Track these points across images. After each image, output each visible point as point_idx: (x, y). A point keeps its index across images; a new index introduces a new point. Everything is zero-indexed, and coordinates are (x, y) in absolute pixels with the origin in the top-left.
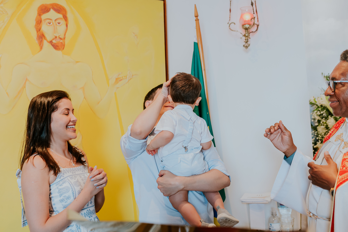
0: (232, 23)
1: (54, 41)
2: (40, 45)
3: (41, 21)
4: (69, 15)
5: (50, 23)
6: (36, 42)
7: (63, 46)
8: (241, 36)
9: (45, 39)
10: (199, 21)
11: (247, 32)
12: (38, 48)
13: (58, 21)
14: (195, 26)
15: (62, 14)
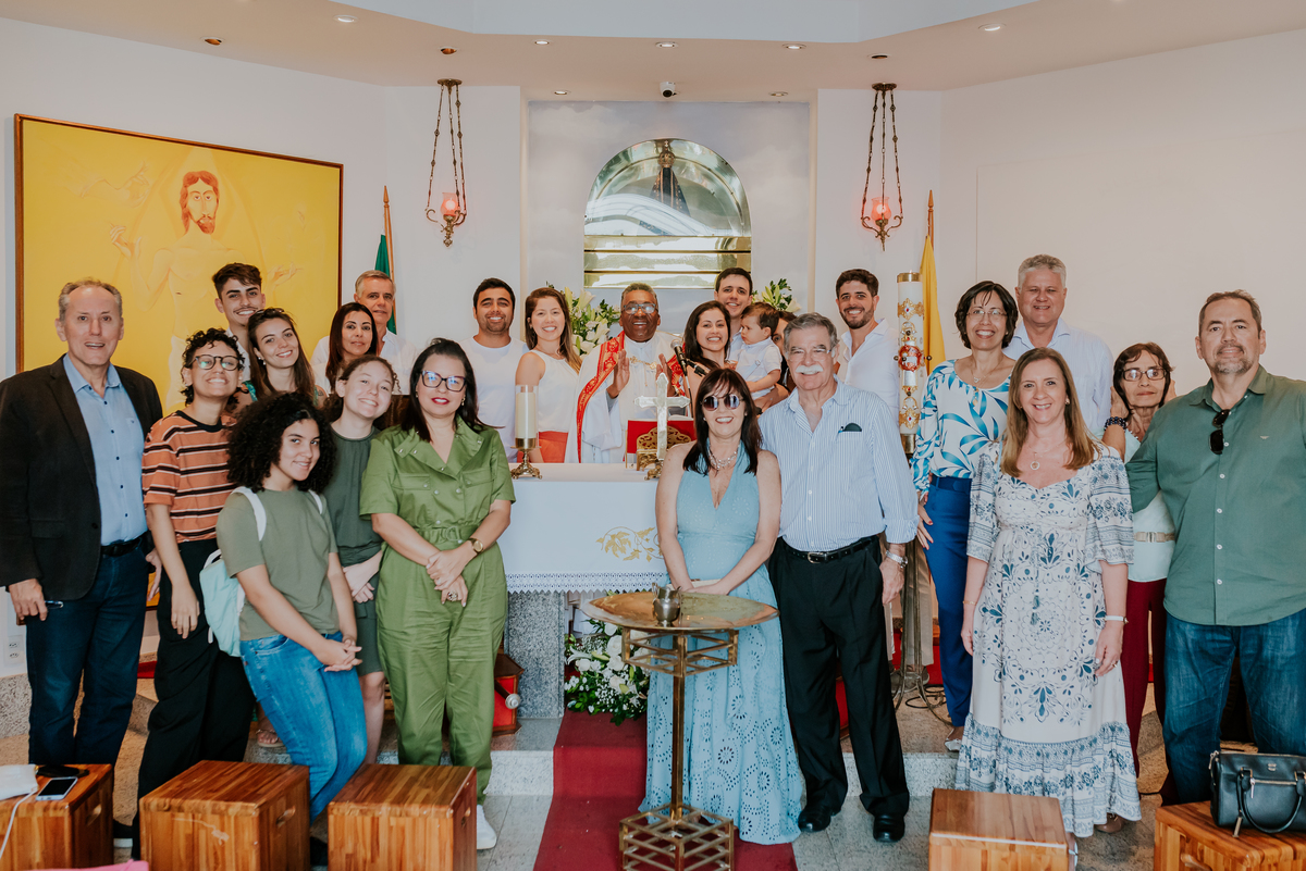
0: (431, 210)
1: (202, 221)
2: (185, 226)
3: (187, 195)
4: (220, 187)
5: (197, 197)
6: (180, 221)
7: (213, 227)
8: (442, 229)
9: (191, 218)
10: (389, 208)
11: (449, 224)
12: (183, 229)
13: (207, 195)
15: (211, 186)
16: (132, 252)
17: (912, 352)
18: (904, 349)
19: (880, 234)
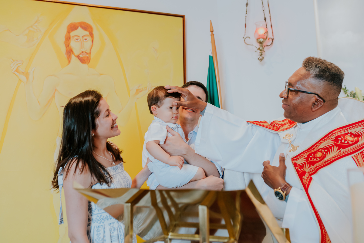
0: (247, 37)
1: (81, 56)
2: (68, 59)
3: (70, 38)
4: (95, 32)
5: (77, 40)
6: (65, 56)
7: (89, 59)
8: (256, 49)
9: (73, 54)
10: (215, 36)
11: (261, 46)
12: (67, 61)
13: (85, 38)
14: (211, 40)
15: (88, 31)
16: (27, 78)
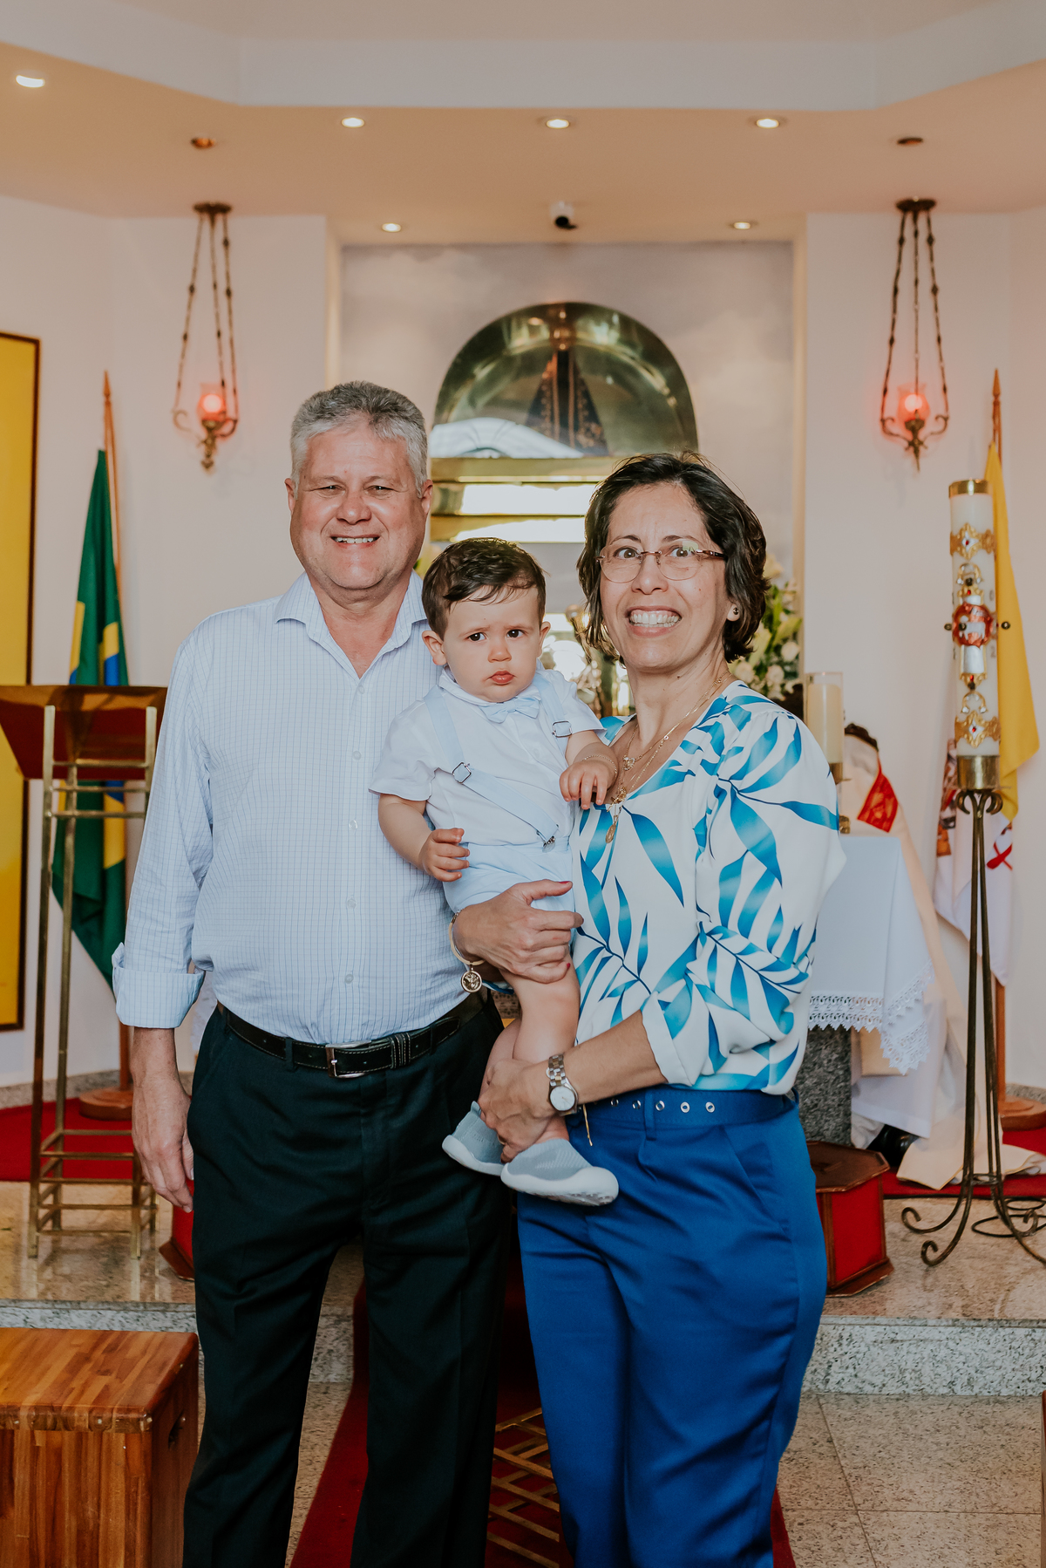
0: (180, 412)
8: (198, 442)
10: (112, 404)
11: (210, 435)
14: (103, 413)
17: (977, 614)
18: (962, 610)
19: (911, 444)
